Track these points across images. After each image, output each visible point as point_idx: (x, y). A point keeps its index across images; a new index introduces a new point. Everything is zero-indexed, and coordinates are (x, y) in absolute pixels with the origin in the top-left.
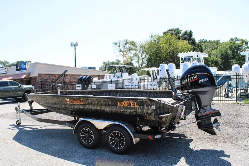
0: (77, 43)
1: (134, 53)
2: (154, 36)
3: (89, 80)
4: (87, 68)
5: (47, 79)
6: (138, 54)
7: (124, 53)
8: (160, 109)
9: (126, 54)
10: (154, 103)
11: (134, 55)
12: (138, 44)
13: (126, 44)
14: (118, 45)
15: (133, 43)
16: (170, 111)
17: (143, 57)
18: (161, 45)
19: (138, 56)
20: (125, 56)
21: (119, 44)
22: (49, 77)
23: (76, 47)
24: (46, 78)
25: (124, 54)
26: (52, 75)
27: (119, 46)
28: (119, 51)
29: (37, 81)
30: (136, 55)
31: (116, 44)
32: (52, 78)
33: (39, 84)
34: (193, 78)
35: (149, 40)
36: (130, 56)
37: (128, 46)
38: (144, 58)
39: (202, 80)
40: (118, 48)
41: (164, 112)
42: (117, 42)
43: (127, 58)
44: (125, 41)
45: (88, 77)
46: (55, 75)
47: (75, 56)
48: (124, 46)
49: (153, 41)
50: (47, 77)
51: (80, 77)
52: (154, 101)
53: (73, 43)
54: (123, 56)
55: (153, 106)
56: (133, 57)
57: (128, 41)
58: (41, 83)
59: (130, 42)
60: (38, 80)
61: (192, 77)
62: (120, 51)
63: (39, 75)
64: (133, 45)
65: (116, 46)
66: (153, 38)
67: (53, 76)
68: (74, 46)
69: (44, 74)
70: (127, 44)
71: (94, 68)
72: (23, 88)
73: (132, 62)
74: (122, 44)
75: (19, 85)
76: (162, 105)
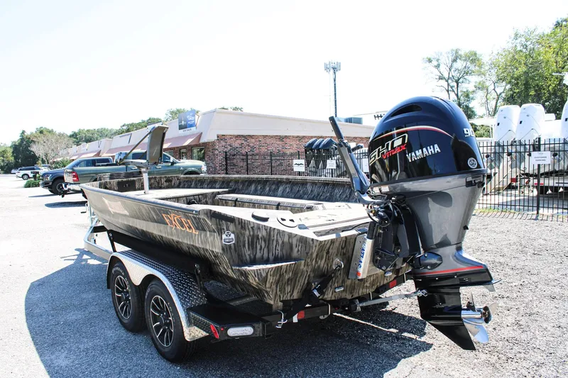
0: (339, 64)
1: (476, 82)
2: (522, 33)
3: (328, 150)
4: (343, 120)
5: (239, 146)
6: (488, 84)
7: (450, 81)
8: (252, 245)
9: (455, 84)
10: (232, 227)
11: (475, 87)
12: (486, 59)
13: (455, 61)
14: (435, 63)
15: (473, 58)
16: (295, 254)
17: (499, 90)
18: (542, 58)
19: (487, 90)
20: (453, 91)
21: (438, 60)
22: (243, 142)
23: (337, 73)
24: (236, 144)
25: (448, 85)
26: (251, 137)
27: (438, 66)
28: (438, 77)
29: (217, 152)
30: (481, 87)
31: (430, 61)
32: (252, 145)
33: (220, 158)
34: (393, 143)
35: (509, 46)
36: (465, 90)
37: (460, 64)
38: (500, 94)
39: (419, 153)
40: (435, 71)
41: (271, 258)
42: (432, 57)
43: (457, 95)
44: (454, 52)
45: (326, 141)
46: (258, 137)
47: (335, 94)
48: (449, 65)
49: (519, 49)
50: (239, 141)
51: (311, 141)
52: (231, 219)
53: (329, 64)
54: (448, 91)
55: (224, 236)
56: (474, 92)
57: (460, 53)
58: (226, 155)
59: (466, 55)
60: (220, 148)
61: (390, 142)
62: (441, 78)
63: (221, 138)
64: (473, 61)
65: (431, 67)
66: (519, 39)
67: (253, 140)
68: (332, 71)
69: (231, 137)
70: (458, 60)
71: (358, 121)
72: (180, 167)
73: (471, 106)
74: (446, 60)
75: (171, 161)
76: (264, 233)
